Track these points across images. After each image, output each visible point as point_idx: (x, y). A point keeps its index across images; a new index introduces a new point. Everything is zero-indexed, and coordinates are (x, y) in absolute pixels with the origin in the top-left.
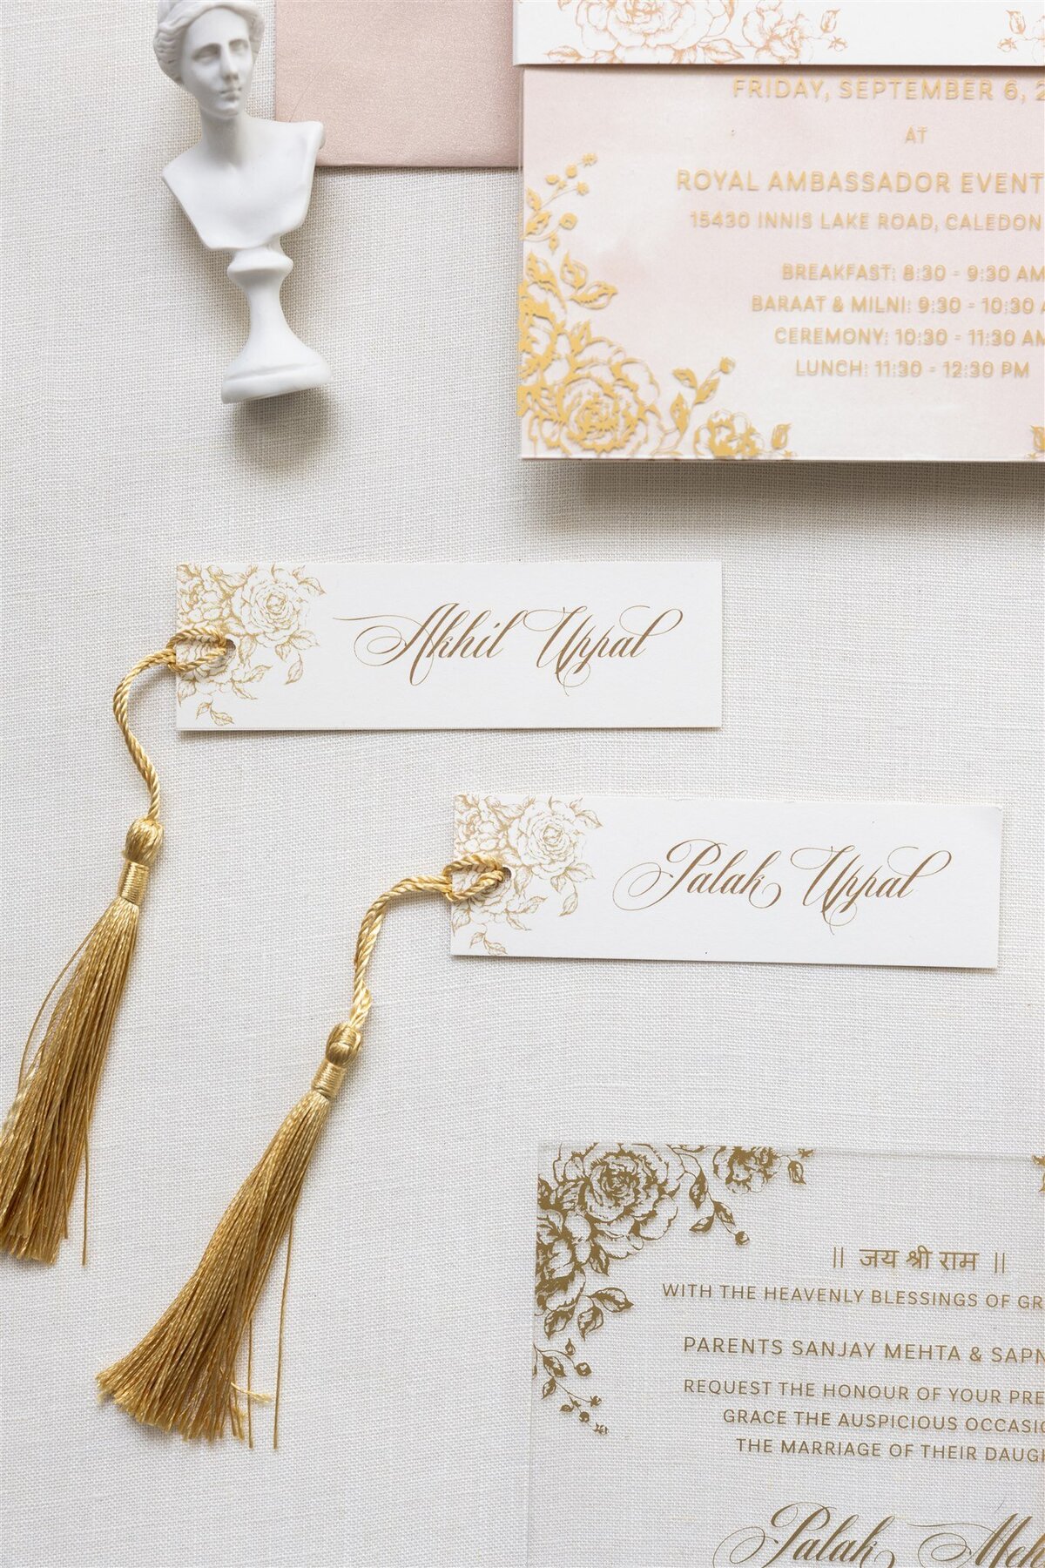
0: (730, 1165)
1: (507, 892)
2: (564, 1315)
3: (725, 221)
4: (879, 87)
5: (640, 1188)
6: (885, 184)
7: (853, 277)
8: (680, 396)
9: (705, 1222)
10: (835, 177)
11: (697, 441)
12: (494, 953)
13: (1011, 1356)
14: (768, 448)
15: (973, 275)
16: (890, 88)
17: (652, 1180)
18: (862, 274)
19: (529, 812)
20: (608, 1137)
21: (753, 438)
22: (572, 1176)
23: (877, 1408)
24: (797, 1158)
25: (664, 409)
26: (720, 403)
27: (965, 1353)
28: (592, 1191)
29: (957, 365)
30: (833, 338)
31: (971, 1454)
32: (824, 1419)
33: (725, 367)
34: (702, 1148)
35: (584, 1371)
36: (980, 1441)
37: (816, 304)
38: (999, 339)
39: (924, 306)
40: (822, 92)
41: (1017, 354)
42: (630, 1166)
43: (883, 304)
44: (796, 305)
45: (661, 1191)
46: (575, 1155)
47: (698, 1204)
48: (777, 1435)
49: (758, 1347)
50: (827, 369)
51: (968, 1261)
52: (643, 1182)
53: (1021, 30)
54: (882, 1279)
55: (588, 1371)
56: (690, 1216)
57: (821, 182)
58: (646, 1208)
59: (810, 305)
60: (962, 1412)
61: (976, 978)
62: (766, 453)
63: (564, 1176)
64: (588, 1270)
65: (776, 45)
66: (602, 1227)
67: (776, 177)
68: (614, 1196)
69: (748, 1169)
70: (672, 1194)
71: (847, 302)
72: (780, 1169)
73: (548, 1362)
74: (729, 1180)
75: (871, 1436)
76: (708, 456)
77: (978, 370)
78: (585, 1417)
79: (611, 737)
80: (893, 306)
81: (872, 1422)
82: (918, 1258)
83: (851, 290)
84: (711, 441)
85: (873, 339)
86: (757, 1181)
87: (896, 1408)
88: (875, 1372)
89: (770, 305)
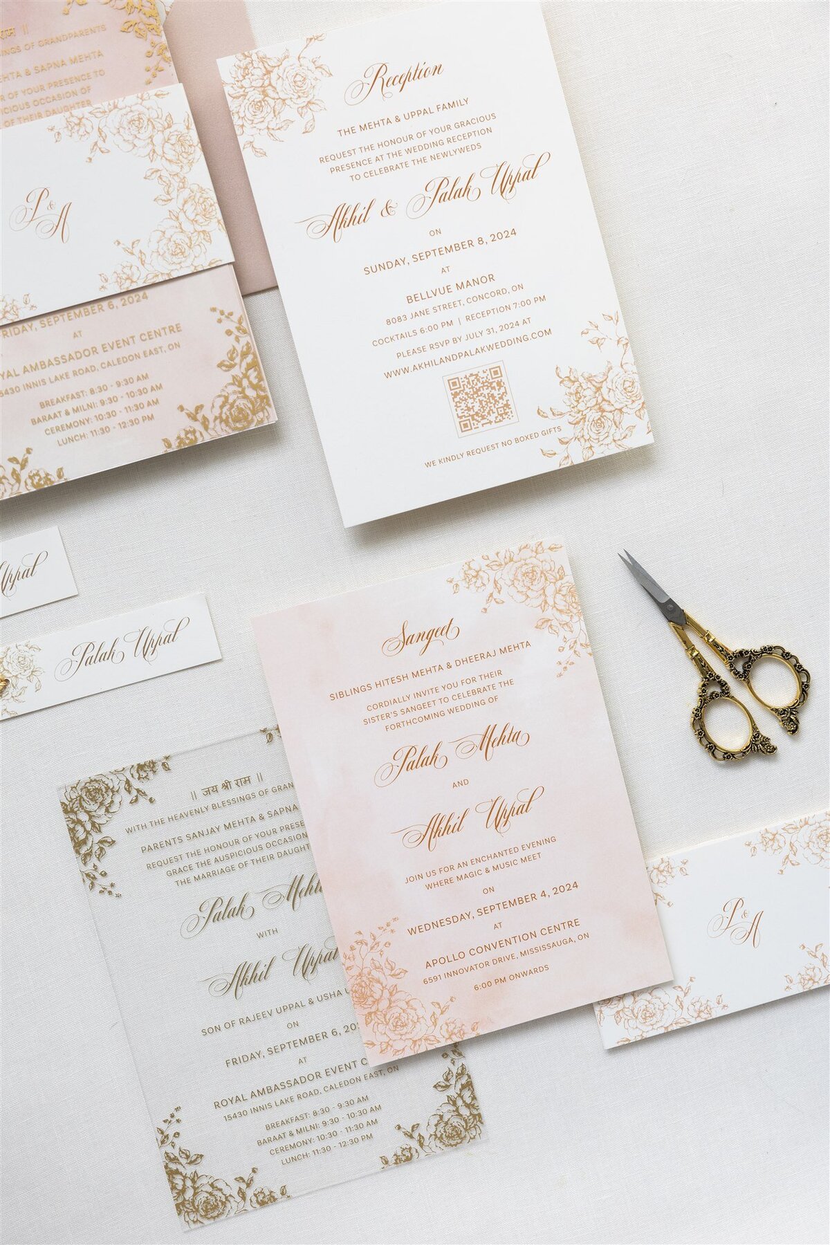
0: (138, 772)
1: (10, 689)
2: (89, 854)
3: (10, 391)
4: (56, 319)
5: (103, 793)
6: (71, 358)
7: (70, 399)
8: (14, 469)
9: (134, 798)
10: (49, 361)
11: (26, 484)
12: (12, 716)
13: (276, 813)
14: (57, 479)
15: (119, 384)
16: (61, 318)
17: (107, 788)
18: (73, 397)
19: (9, 653)
20: (84, 777)
21: (49, 477)
22: (74, 796)
23: (228, 851)
24: (164, 761)
25: (9, 476)
26: (32, 467)
27: (257, 818)
28: (84, 800)
29: (124, 423)
30: (69, 427)
31: (272, 857)
32: (208, 863)
33: (29, 451)
34: (124, 768)
35: (104, 874)
36: (274, 851)
37: (58, 415)
38: (137, 407)
39: (103, 403)
40: (33, 328)
41: (147, 411)
42: (97, 785)
43: (86, 407)
44: (50, 417)
45: (113, 792)
46: (72, 788)
47: (129, 792)
48: (190, 875)
49: (172, 842)
50: (71, 440)
51: (247, 780)
52: (104, 790)
53: (106, 281)
54: (215, 798)
55: (106, 874)
56: (128, 798)
57: (44, 364)
58: (109, 800)
59: (55, 416)
60: (263, 842)
61: (215, 665)
62: (57, 481)
63: (71, 798)
64: (93, 834)
65: (7, 315)
66: (94, 814)
67: (25, 367)
68: (94, 799)
69: (145, 771)
70: (117, 791)
71: (70, 411)
72: (159, 767)
73: (88, 875)
74: (139, 778)
75: (229, 863)
76: (33, 490)
77: (132, 422)
78: (110, 893)
79: (33, 611)
80: (90, 406)
81: (227, 858)
82: (226, 786)
83: (70, 405)
84: (32, 483)
85: (86, 422)
86: (151, 774)
87: (236, 849)
88: (224, 836)
89: (39, 420)
